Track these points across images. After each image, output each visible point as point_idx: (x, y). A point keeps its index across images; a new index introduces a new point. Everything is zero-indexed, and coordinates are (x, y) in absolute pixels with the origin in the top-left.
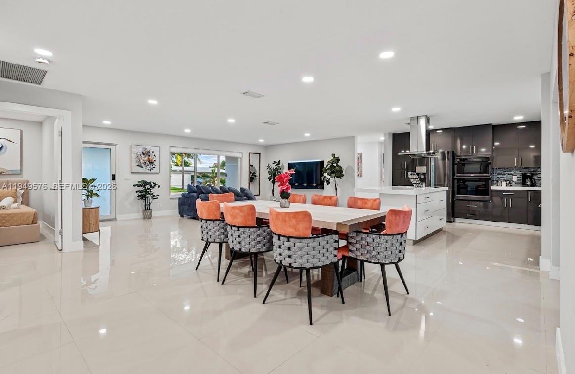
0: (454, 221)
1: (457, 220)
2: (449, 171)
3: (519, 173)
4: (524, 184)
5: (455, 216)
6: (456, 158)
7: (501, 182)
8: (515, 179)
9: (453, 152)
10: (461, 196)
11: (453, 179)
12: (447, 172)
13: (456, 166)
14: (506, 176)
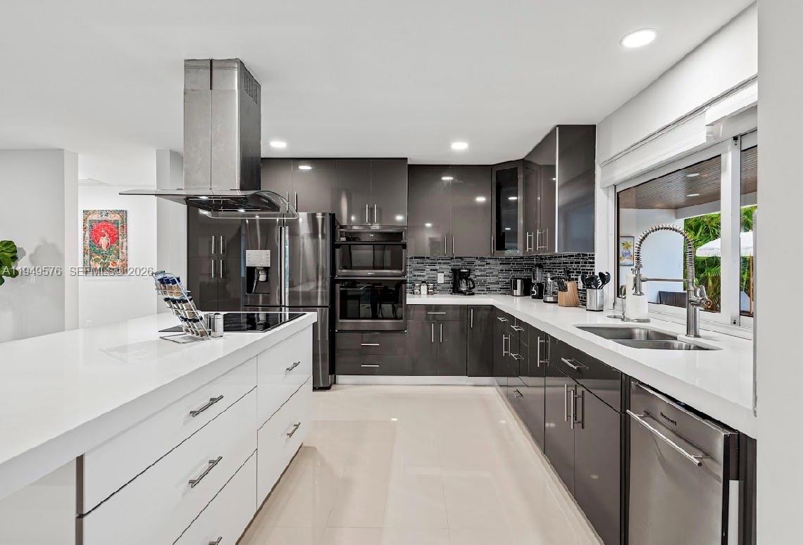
0: (335, 383)
1: (341, 379)
2: (324, 262)
3: (447, 269)
4: (456, 290)
5: (337, 372)
6: (339, 231)
7: (420, 286)
8: (441, 279)
9: (333, 217)
10: (347, 324)
11: (333, 282)
12: (321, 264)
13: (338, 251)
14: (427, 273)
